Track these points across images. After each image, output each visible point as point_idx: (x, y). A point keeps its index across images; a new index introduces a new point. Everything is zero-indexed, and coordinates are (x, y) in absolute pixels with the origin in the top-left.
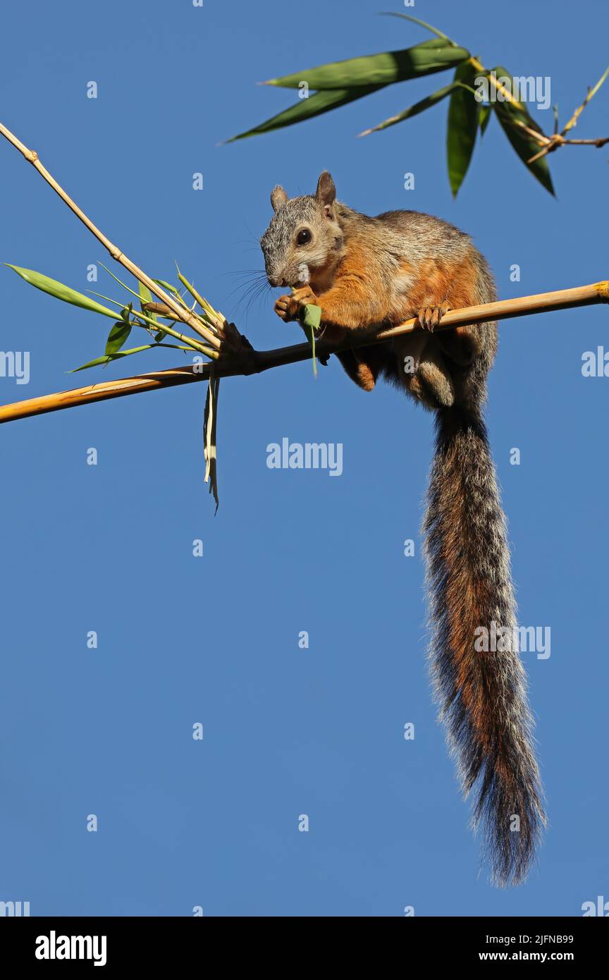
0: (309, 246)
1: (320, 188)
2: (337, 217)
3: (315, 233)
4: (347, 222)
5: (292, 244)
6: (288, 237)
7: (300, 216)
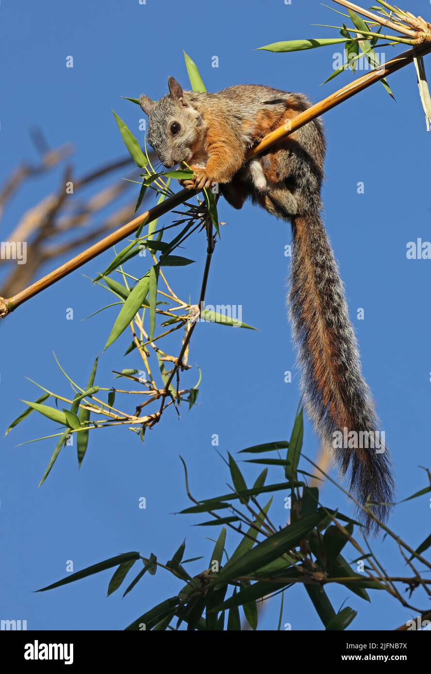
0: (181, 133)
1: (171, 90)
2: (190, 103)
3: (181, 122)
4: (198, 104)
5: (169, 136)
6: (164, 133)
7: (166, 114)
